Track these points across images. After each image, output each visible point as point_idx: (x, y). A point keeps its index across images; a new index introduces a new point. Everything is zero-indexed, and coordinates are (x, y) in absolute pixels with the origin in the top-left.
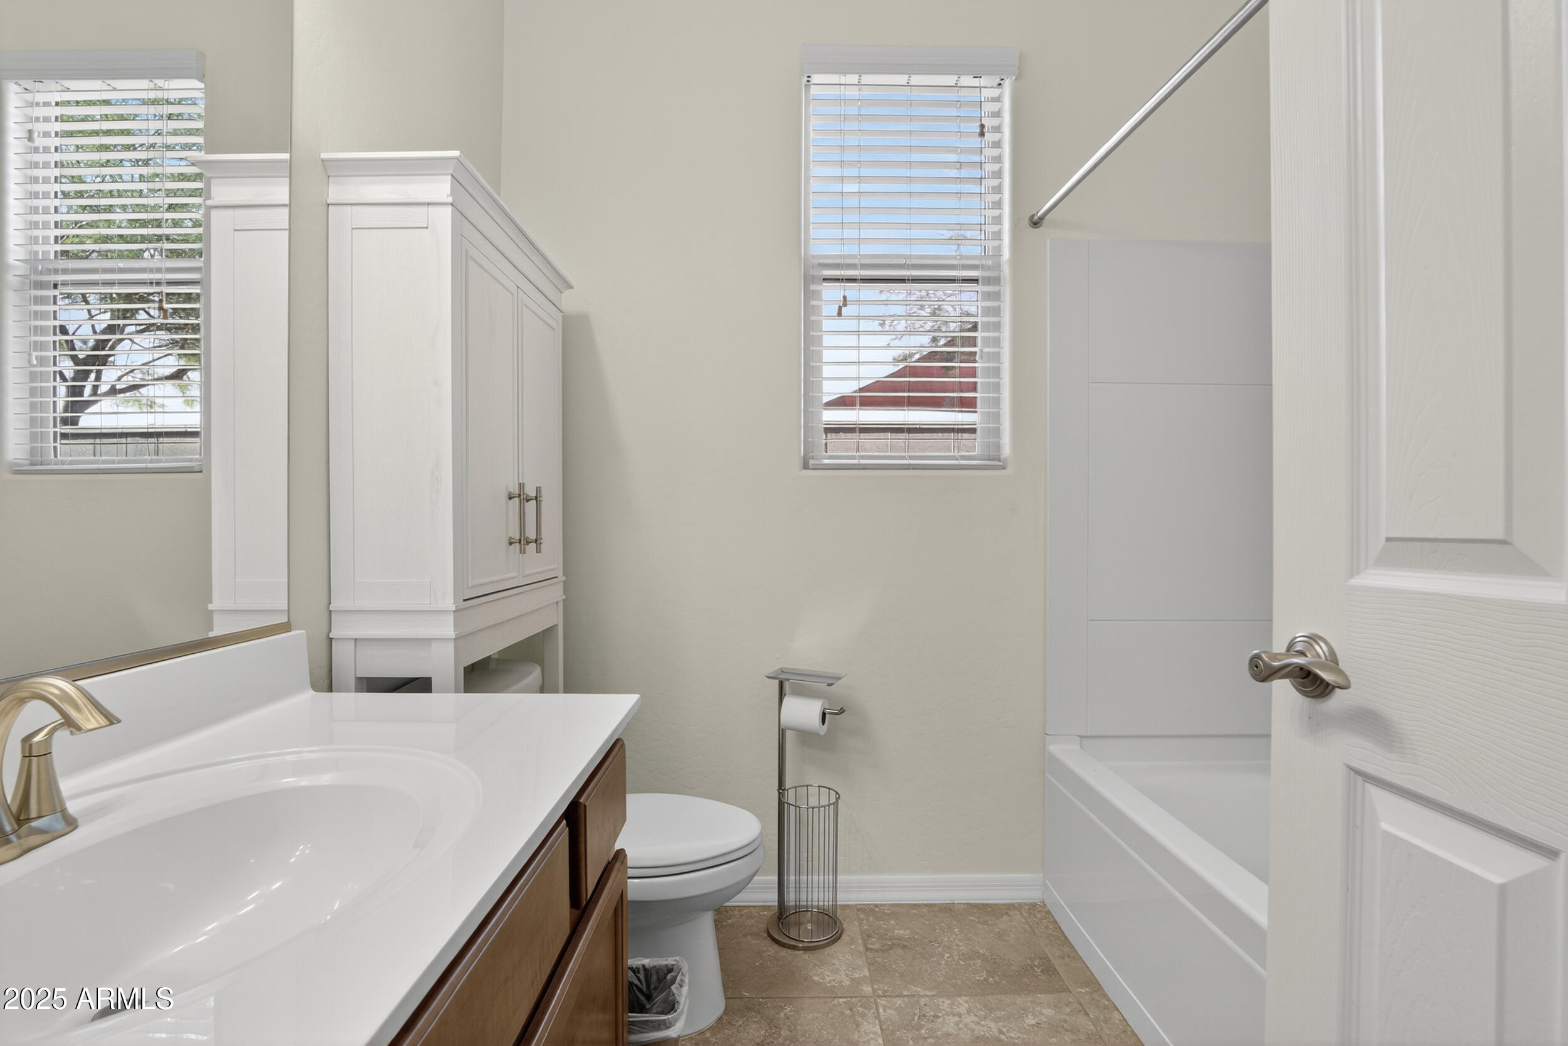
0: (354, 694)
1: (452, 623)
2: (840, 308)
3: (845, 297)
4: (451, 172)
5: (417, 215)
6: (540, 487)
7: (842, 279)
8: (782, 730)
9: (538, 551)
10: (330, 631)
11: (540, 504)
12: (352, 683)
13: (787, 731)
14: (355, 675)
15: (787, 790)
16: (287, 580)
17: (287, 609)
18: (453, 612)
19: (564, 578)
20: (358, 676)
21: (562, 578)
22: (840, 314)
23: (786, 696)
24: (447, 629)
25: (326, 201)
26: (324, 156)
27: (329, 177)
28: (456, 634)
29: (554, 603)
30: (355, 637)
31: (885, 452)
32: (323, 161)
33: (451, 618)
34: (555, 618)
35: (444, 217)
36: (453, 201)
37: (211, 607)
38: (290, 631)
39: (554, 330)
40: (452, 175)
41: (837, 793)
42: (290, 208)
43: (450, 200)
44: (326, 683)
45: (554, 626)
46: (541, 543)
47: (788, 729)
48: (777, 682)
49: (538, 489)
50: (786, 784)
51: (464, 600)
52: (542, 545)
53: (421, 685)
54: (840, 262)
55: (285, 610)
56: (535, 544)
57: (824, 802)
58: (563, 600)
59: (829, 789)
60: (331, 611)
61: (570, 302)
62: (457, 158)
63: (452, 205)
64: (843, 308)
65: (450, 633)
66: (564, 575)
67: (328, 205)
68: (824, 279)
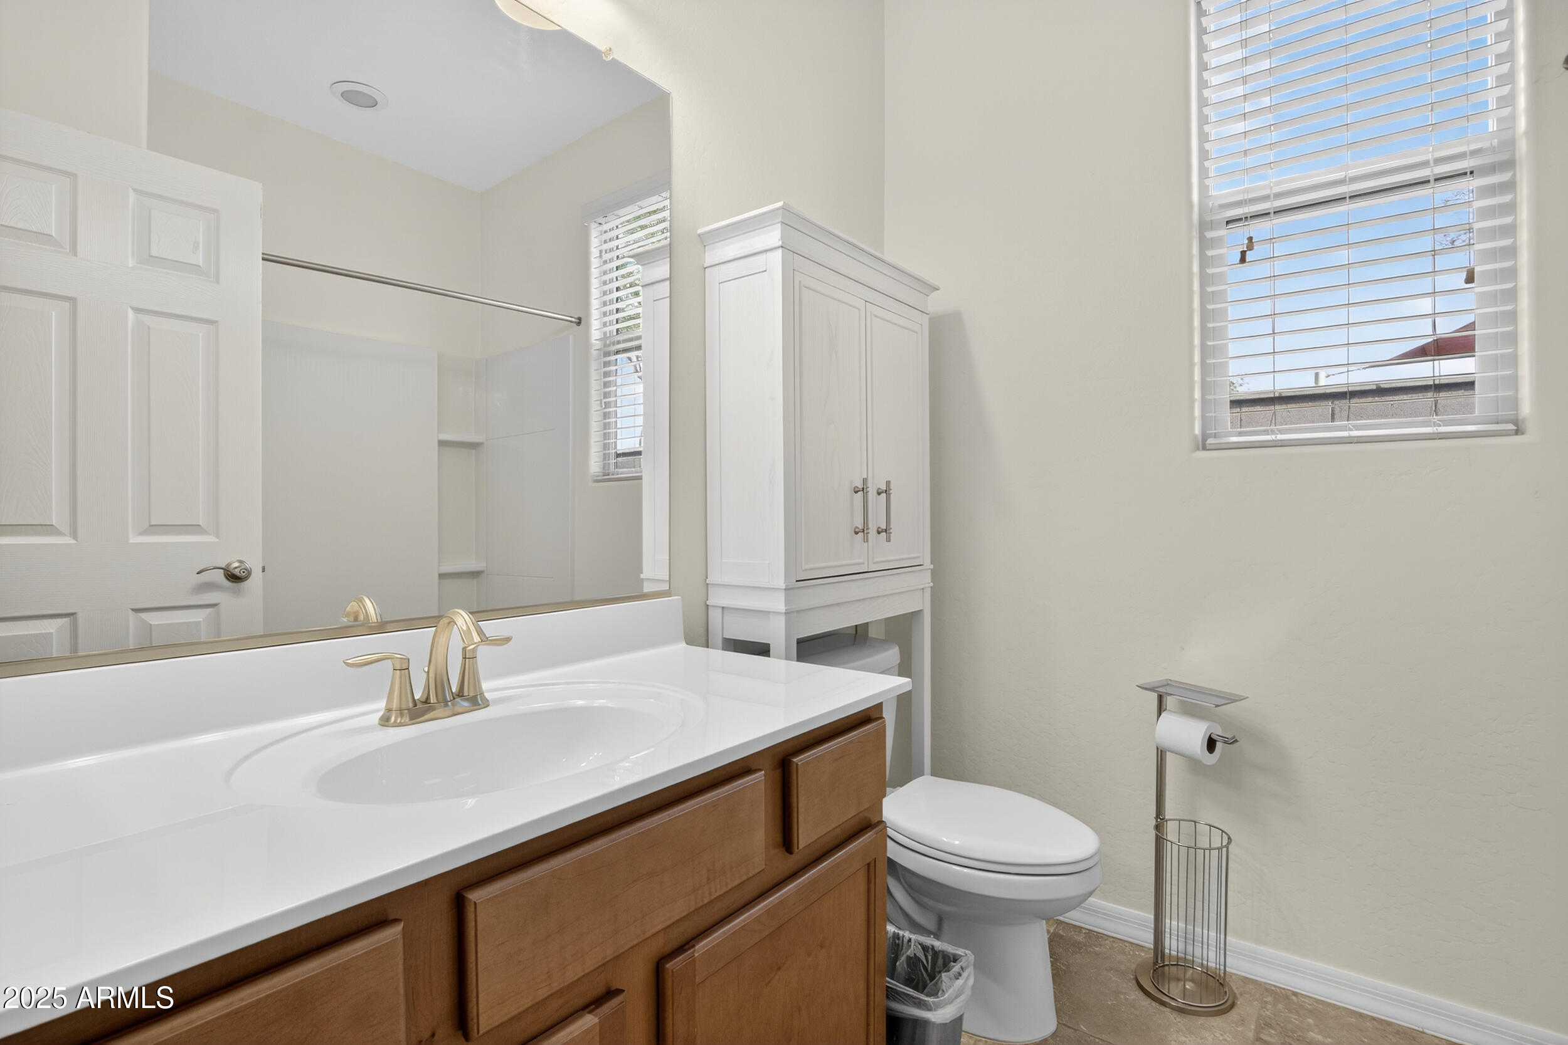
0: (721, 652)
1: (783, 599)
2: (1243, 253)
3: (1250, 239)
4: (780, 220)
5: (758, 262)
6: (889, 482)
7: (1246, 218)
8: (1161, 751)
9: (888, 540)
10: (707, 600)
11: (890, 497)
12: (720, 643)
13: (1168, 753)
14: (723, 635)
15: (1166, 821)
16: (668, 558)
17: (668, 579)
18: (784, 591)
19: (932, 567)
20: (725, 637)
21: (928, 564)
22: (1243, 260)
23: (1165, 712)
24: (778, 604)
25: (703, 265)
26: (700, 231)
27: (705, 246)
28: (786, 610)
29: (920, 589)
30: (723, 606)
31: (1326, 422)
32: (699, 235)
33: (782, 595)
34: (920, 602)
35: (777, 256)
36: (782, 243)
37: (642, 576)
38: (671, 596)
39: (916, 332)
40: (782, 222)
41: (1229, 838)
42: (670, 280)
43: (780, 243)
44: (703, 640)
45: (919, 611)
46: (891, 533)
47: (1169, 751)
48: (1155, 695)
49: (888, 483)
50: (1166, 813)
51: (797, 581)
52: (892, 535)
53: (762, 650)
54: (1242, 198)
55: (666, 581)
56: (885, 533)
57: (1216, 843)
58: (931, 587)
59: (1223, 831)
60: (707, 584)
61: (936, 303)
62: (782, 208)
63: (782, 247)
64: (1248, 252)
65: (782, 608)
66: (931, 564)
67: (705, 268)
68: (1228, 222)
